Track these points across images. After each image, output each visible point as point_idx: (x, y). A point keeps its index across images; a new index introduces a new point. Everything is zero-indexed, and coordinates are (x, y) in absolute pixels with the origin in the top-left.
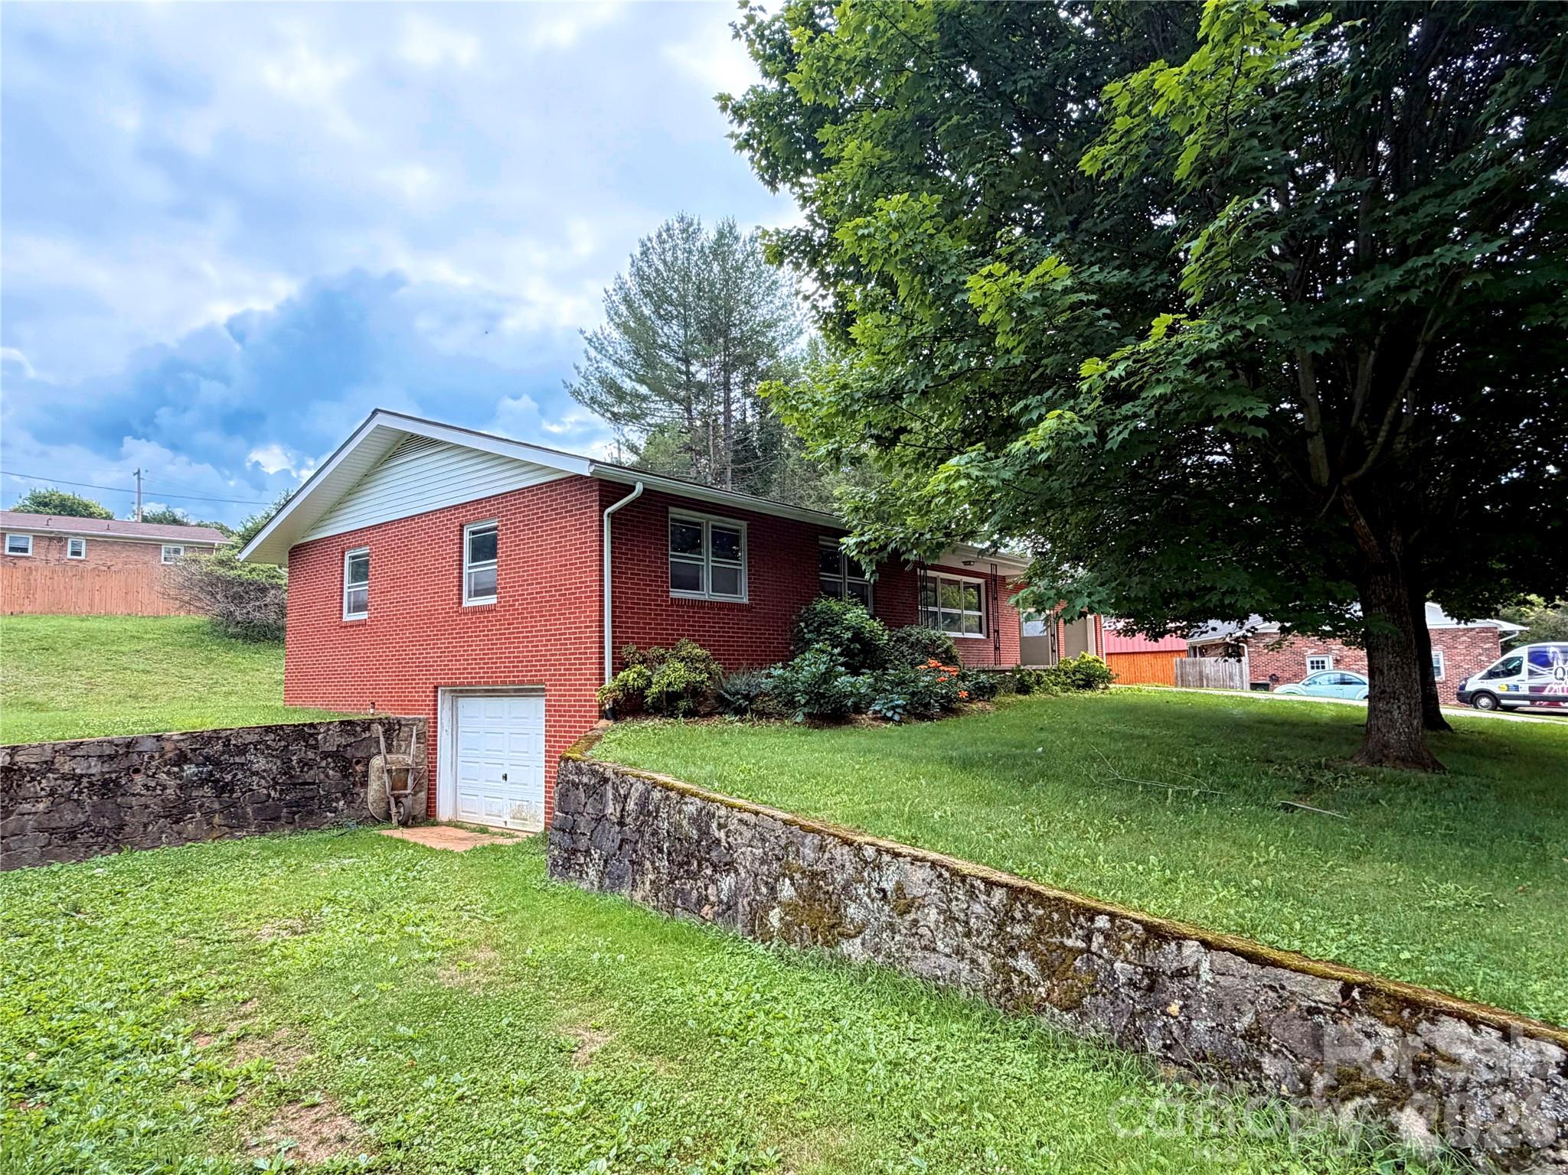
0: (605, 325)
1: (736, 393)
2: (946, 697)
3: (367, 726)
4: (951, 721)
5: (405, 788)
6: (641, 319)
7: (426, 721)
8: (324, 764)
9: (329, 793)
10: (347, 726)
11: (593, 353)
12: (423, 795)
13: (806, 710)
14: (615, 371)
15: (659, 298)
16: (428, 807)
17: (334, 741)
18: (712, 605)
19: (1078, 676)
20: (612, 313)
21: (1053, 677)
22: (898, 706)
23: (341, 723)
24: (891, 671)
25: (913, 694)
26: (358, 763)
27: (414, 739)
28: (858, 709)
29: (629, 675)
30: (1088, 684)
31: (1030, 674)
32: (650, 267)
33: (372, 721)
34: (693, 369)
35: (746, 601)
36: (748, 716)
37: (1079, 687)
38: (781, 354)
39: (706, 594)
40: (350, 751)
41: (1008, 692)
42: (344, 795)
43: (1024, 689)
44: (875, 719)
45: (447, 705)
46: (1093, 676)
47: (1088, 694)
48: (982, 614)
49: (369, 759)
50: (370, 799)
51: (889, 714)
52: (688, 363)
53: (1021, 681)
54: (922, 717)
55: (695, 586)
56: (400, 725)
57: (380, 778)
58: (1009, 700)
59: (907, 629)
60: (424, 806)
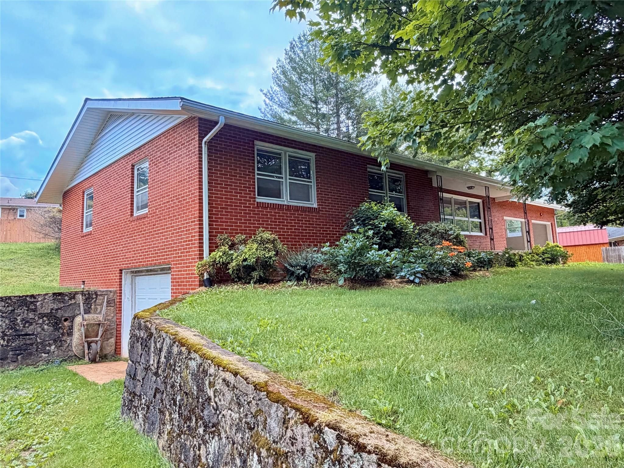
0: (273, 86)
1: (343, 117)
2: (455, 266)
3: (72, 296)
4: (459, 283)
5: (97, 336)
6: (291, 81)
7: (115, 292)
8: (41, 321)
9: (44, 341)
10: (59, 296)
11: (268, 101)
12: (113, 340)
13: (346, 276)
14: (280, 110)
15: (300, 70)
16: (116, 348)
17: (48, 307)
18: (289, 208)
19: (546, 255)
20: (277, 79)
21: (530, 257)
22: (418, 272)
23: (54, 294)
24: (415, 249)
25: (431, 264)
26: (66, 320)
27: (105, 304)
28: (389, 276)
29: (217, 254)
30: (553, 260)
31: (515, 255)
32: (295, 54)
33: (76, 293)
34: (319, 106)
35: (315, 206)
36: (305, 281)
37: (547, 262)
38: (367, 96)
39: (285, 200)
40: (59, 314)
41: (501, 266)
42: (55, 341)
43: (511, 263)
44: (400, 283)
45: (129, 281)
46: (556, 255)
47: (554, 267)
48: (482, 220)
49: (73, 317)
50: (74, 344)
51: (412, 278)
52: (316, 102)
53: (509, 259)
54: (436, 280)
55: (278, 195)
56: (97, 295)
57: (79, 330)
58: (502, 270)
59: (429, 224)
60: (113, 348)
